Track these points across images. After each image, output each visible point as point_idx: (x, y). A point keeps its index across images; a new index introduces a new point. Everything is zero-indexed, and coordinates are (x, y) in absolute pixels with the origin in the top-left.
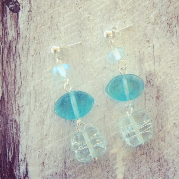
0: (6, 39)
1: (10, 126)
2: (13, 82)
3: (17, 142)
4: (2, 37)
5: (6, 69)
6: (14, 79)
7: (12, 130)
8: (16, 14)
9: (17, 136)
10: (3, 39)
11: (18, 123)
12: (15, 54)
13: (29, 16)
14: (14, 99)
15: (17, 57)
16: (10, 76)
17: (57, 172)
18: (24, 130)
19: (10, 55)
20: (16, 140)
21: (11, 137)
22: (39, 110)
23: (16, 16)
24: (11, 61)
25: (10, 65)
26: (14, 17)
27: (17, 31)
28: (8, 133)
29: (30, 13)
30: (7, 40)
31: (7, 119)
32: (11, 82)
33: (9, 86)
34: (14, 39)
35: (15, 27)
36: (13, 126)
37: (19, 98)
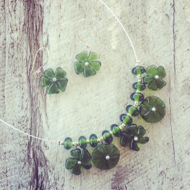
7: (38, 11)
11: (43, 7)
17: (69, 42)
18: (46, 12)
21: (37, 17)
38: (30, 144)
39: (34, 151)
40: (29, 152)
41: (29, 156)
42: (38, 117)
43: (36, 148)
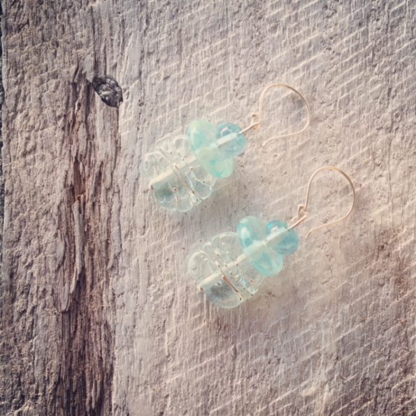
0: (92, 159)
1: (96, 334)
2: (104, 243)
3: (109, 367)
4: (86, 154)
5: (91, 218)
6: (106, 239)
8: (115, 109)
9: (109, 356)
10: (87, 158)
12: (109, 189)
13: (140, 114)
14: (105, 279)
15: (113, 195)
16: (98, 233)
19: (100, 190)
20: (106, 364)
22: (156, 302)
23: (115, 112)
24: (102, 202)
25: (100, 210)
26: (110, 115)
27: (116, 142)
28: (90, 348)
29: (143, 107)
30: (95, 161)
31: (89, 320)
32: (99, 245)
33: (96, 253)
34: (110, 158)
35: (111, 135)
36: (101, 336)
37: (116, 277)
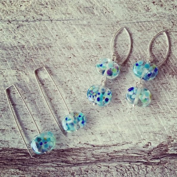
38: (146, 162)
39: (153, 159)
40: (155, 163)
41: (158, 164)
42: (117, 155)
43: (149, 157)
